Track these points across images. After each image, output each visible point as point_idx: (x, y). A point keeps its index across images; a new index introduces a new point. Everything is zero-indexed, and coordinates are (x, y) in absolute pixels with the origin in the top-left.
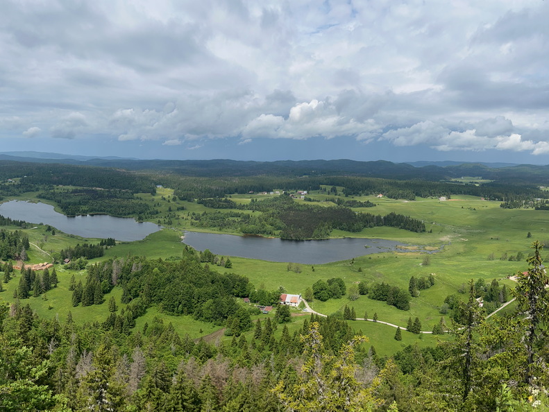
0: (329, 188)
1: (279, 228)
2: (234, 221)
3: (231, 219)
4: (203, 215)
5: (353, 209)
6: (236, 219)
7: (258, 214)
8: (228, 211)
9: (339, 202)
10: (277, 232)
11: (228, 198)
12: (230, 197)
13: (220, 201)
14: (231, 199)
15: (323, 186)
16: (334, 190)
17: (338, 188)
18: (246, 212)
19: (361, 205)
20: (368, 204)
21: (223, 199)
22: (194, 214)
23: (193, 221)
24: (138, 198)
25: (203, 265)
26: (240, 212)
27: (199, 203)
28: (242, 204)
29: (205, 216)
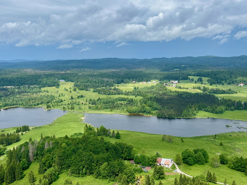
0: (196, 78)
1: (156, 109)
2: (121, 104)
3: (119, 102)
4: (98, 100)
5: (216, 95)
6: (122, 102)
7: (139, 98)
8: (117, 96)
9: (205, 89)
10: (154, 112)
11: (117, 87)
12: (118, 86)
13: (110, 89)
14: (119, 88)
15: (191, 77)
16: (200, 81)
17: (203, 78)
18: (130, 97)
19: (224, 92)
20: (230, 92)
21: (113, 88)
22: (91, 100)
23: (91, 105)
24: (45, 91)
25: (99, 138)
26: (126, 97)
27: (94, 92)
28: (127, 91)
29: (99, 101)
